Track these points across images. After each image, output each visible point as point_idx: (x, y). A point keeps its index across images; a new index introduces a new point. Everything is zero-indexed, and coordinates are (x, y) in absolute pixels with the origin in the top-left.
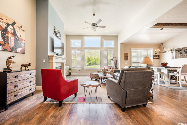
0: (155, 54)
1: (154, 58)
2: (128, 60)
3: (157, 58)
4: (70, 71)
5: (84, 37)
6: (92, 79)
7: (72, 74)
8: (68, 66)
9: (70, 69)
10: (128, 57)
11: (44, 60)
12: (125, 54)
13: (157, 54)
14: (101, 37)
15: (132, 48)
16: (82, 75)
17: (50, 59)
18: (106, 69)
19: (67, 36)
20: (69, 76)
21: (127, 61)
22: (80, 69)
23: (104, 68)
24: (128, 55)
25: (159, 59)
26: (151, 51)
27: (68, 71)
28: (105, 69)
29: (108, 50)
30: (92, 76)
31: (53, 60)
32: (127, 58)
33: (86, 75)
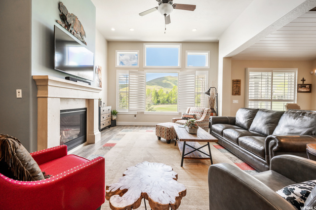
0: (301, 83)
1: (298, 92)
2: (240, 95)
3: (305, 90)
4: (114, 118)
5: (144, 44)
6: (159, 138)
7: (118, 123)
8: (110, 108)
9: (114, 113)
10: (240, 87)
11: (20, 91)
12: (233, 81)
13: (305, 83)
14: (181, 44)
15: (249, 69)
16: (140, 126)
17: (39, 87)
18: (192, 114)
19: (109, 43)
20: (111, 128)
21: (237, 96)
22: (135, 113)
23: (187, 113)
24: (240, 84)
25: (310, 92)
26: (293, 74)
27: (110, 117)
28: (190, 114)
29: (197, 72)
30: (160, 130)
31: (47, 90)
32: (237, 90)
33: (147, 126)
